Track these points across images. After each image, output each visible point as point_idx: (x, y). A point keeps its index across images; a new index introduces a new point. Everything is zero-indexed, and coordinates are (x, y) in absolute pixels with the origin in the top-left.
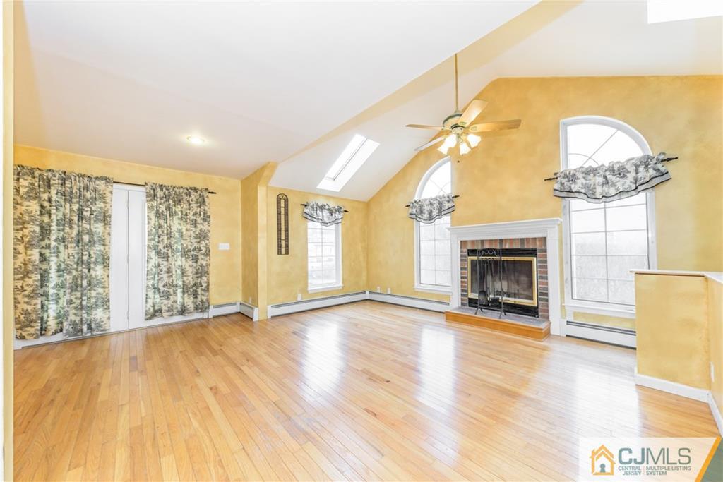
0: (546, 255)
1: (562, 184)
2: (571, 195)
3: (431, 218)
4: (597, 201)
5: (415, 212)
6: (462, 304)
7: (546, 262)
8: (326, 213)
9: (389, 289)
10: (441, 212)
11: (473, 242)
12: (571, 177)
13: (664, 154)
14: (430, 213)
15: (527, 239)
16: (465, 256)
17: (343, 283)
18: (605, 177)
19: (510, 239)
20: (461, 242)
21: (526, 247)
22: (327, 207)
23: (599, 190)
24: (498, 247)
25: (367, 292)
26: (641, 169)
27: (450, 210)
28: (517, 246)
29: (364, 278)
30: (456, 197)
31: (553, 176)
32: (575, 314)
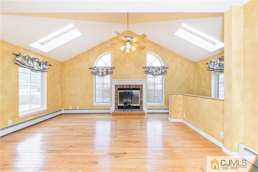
0: (142, 90)
1: (147, 70)
2: (149, 73)
3: (103, 75)
4: (154, 76)
5: (94, 71)
6: (115, 108)
7: (142, 92)
8: (36, 64)
9: (71, 107)
10: (107, 73)
11: (120, 85)
12: (149, 69)
13: (166, 66)
14: (102, 73)
15: (137, 85)
16: (117, 91)
17: (47, 107)
18: (156, 70)
19: (133, 85)
20: (115, 85)
21: (137, 88)
22: (37, 60)
23: (155, 73)
24: (129, 87)
25: (63, 110)
26: (163, 69)
27: (111, 73)
28: (135, 87)
29: (60, 103)
30: (114, 68)
31: (145, 67)
32: (149, 106)
